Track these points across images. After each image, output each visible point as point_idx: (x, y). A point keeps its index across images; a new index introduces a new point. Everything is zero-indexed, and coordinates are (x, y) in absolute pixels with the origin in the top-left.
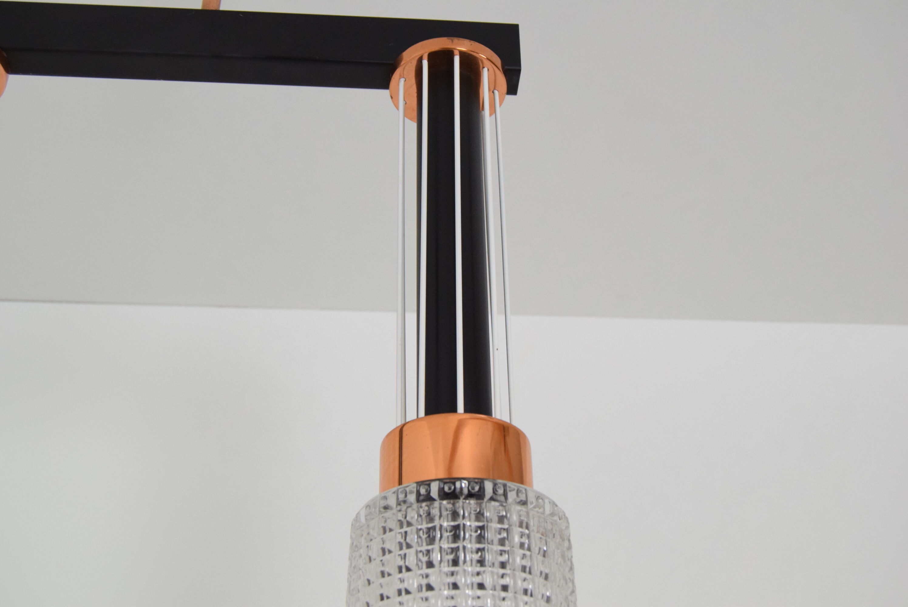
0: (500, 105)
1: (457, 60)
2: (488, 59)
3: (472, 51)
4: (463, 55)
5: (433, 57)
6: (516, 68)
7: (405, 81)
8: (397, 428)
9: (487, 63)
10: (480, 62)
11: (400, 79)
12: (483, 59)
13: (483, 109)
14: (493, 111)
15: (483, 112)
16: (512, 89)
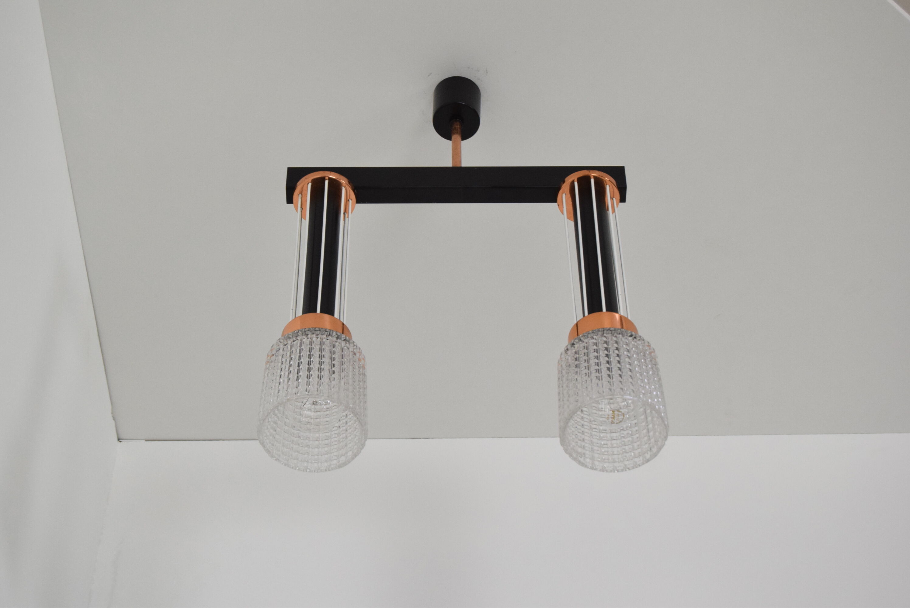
0: (617, 207)
1: (592, 181)
2: (610, 181)
3: (601, 176)
4: (595, 178)
5: (580, 180)
6: (624, 186)
7: (566, 195)
8: (575, 325)
9: (608, 183)
10: (605, 182)
11: (563, 194)
12: (606, 180)
13: (608, 210)
14: (614, 211)
15: (608, 212)
16: (623, 199)
